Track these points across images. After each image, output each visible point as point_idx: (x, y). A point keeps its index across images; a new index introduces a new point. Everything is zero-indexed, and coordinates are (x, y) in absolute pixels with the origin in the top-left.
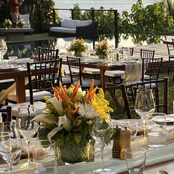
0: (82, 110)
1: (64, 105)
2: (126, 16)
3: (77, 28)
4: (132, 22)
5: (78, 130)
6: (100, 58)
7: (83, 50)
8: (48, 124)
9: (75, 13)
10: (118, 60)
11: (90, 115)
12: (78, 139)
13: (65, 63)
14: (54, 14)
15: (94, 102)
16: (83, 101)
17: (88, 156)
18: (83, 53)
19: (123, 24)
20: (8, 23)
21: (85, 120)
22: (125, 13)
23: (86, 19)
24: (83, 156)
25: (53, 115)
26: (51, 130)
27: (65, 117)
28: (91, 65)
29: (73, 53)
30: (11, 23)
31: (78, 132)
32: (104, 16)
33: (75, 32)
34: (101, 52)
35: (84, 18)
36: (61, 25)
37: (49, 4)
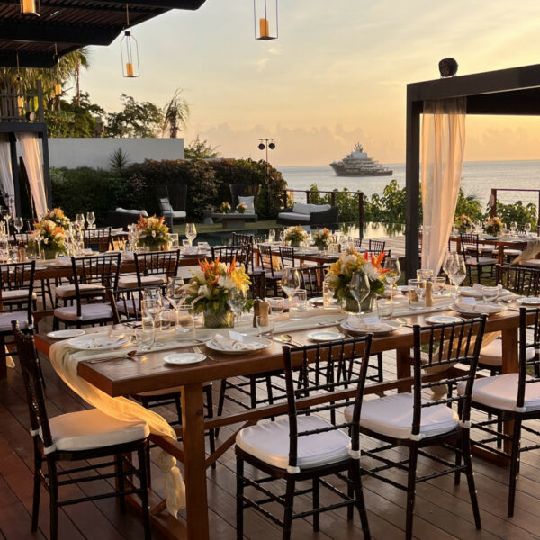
0: (221, 281)
2: (377, 200)
3: (312, 214)
4: (383, 208)
5: (217, 298)
9: (312, 196)
10: (340, 251)
11: (227, 286)
14: (285, 197)
17: (229, 324)
19: (372, 210)
20: (226, 207)
21: (222, 289)
22: (375, 196)
23: (325, 203)
24: (224, 323)
26: (194, 299)
27: (205, 286)
30: (229, 207)
32: (347, 200)
33: (309, 220)
35: (322, 202)
36: (294, 210)
37: (279, 185)
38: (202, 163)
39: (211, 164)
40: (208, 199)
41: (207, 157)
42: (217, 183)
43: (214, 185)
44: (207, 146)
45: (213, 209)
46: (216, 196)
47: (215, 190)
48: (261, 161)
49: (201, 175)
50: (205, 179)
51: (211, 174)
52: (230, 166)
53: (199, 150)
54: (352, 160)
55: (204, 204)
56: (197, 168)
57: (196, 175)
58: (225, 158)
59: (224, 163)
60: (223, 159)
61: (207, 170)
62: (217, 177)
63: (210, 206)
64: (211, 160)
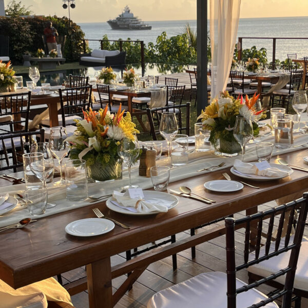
0: (111, 132)
1: (94, 128)
2: (152, 47)
3: (107, 58)
4: (157, 53)
5: (107, 150)
6: (128, 86)
7: (112, 78)
8: (79, 145)
9: (104, 44)
10: (144, 87)
11: (118, 136)
12: (107, 158)
13: (95, 90)
14: (84, 45)
15: (122, 124)
16: (111, 123)
17: (117, 174)
18: (112, 81)
19: (149, 55)
20: (41, 53)
21: (113, 141)
22: (151, 44)
23: (114, 50)
24: (112, 174)
25: (84, 137)
26: (82, 151)
27: (94, 138)
28: (119, 92)
29: (103, 81)
30: (43, 53)
31: (107, 153)
32: (131, 47)
33: (104, 62)
34: (129, 80)
35: (112, 49)
36: (92, 55)
37: (79, 35)
38: (20, 19)
39: (26, 20)
40: (25, 47)
41: (23, 14)
42: (32, 34)
43: (30, 36)
44: (21, 6)
45: (30, 55)
46: (32, 44)
47: (31, 40)
48: (64, 17)
49: (20, 28)
50: (22, 31)
51: (27, 27)
52: (41, 21)
53: (15, 9)
54: (123, 19)
55: (22, 51)
56: (16, 23)
57: (16, 28)
58: (37, 15)
59: (36, 19)
60: (35, 16)
61: (24, 24)
62: (32, 30)
63: (28, 52)
64: (26, 17)
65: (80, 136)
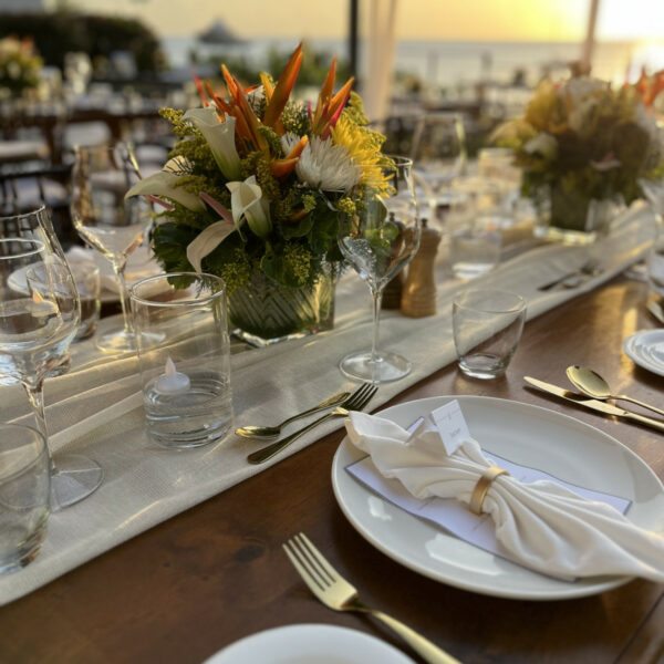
5: (298, 234)
21: (322, 195)
25: (202, 178)
26: (198, 232)
27: (251, 183)
31: (300, 242)
65: (188, 177)
